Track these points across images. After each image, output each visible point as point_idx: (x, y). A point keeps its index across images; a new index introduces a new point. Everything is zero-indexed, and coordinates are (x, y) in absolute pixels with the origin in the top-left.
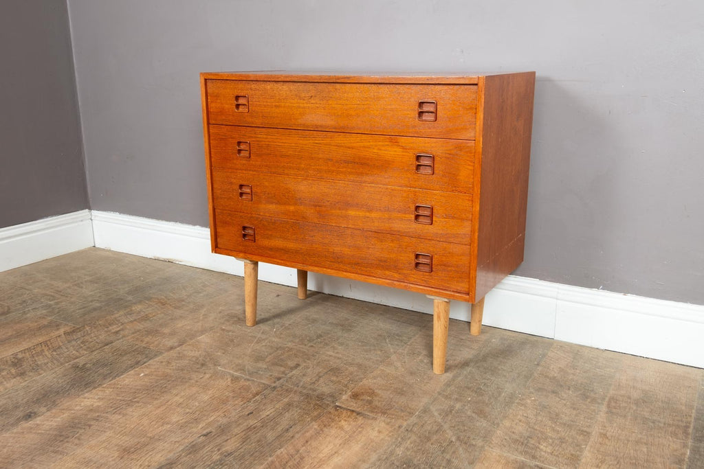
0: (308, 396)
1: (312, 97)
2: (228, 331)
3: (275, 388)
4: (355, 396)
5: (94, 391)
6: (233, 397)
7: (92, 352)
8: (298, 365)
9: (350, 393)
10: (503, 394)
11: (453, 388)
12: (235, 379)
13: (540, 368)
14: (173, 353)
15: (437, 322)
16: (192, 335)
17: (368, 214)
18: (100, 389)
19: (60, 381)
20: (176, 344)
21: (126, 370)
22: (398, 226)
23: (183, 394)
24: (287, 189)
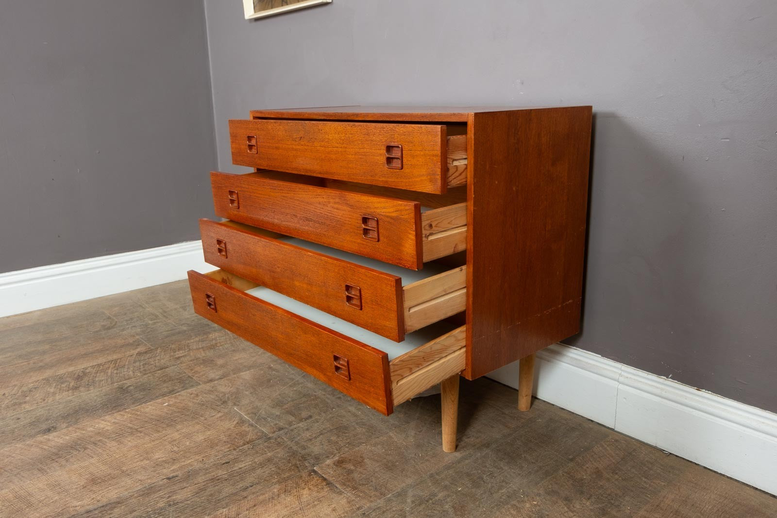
0: (294, 454)
2: (273, 370)
3: (270, 438)
4: (340, 463)
5: (115, 414)
6: (225, 442)
7: (145, 374)
8: (311, 417)
9: (337, 458)
10: (504, 491)
11: (451, 472)
12: (241, 422)
13: (571, 465)
14: (208, 387)
16: (237, 370)
18: (122, 413)
19: (99, 400)
20: (217, 377)
21: (157, 397)
23: (184, 431)
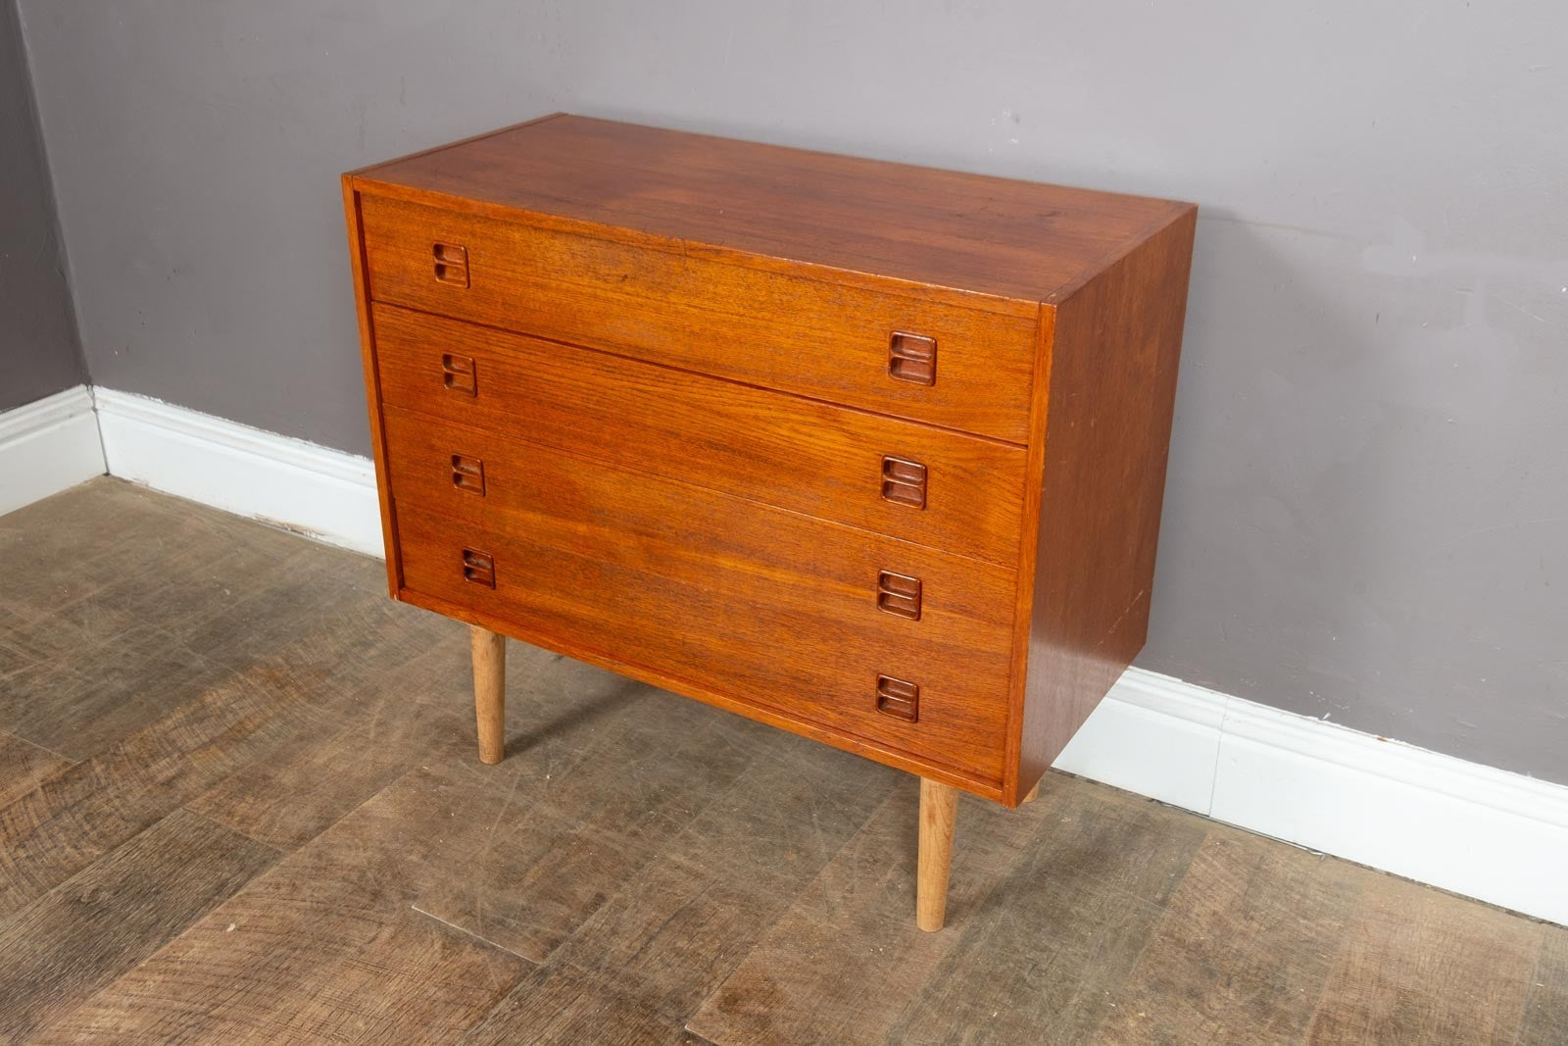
0: (621, 1002)
1: (626, 277)
2: (438, 781)
3: (544, 973)
4: (730, 1003)
5: (119, 982)
6: (447, 1003)
7: (113, 848)
8: (600, 899)
9: (718, 993)
10: (1075, 1000)
11: (958, 977)
12: (452, 942)
14: (303, 855)
15: (926, 824)
16: (350, 796)
17: (766, 573)
18: (133, 974)
19: (40, 948)
20: (312, 825)
21: (193, 911)
22: (837, 609)
23: (328, 992)
24: (568, 483)
